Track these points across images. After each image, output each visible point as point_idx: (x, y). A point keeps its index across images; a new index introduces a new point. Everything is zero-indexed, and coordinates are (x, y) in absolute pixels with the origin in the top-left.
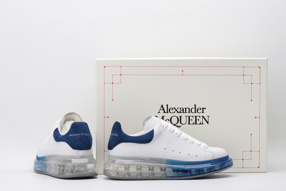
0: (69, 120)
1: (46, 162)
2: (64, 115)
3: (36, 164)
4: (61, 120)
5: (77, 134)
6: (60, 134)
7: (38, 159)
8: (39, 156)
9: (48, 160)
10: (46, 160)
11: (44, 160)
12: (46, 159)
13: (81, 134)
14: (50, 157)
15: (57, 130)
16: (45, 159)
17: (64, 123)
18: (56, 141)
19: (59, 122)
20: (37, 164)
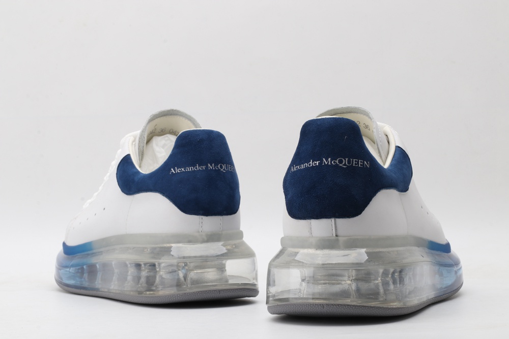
0: (162, 133)
1: (93, 260)
2: (148, 117)
3: (61, 266)
4: (138, 133)
5: (194, 165)
6: (138, 172)
7: (69, 251)
8: (71, 243)
9: (101, 253)
10: (94, 254)
11: (88, 255)
12: (94, 251)
13: (207, 166)
14: (107, 243)
15: (126, 162)
16: (91, 249)
17: (149, 141)
18: (127, 194)
19: (132, 139)
20: (66, 267)
